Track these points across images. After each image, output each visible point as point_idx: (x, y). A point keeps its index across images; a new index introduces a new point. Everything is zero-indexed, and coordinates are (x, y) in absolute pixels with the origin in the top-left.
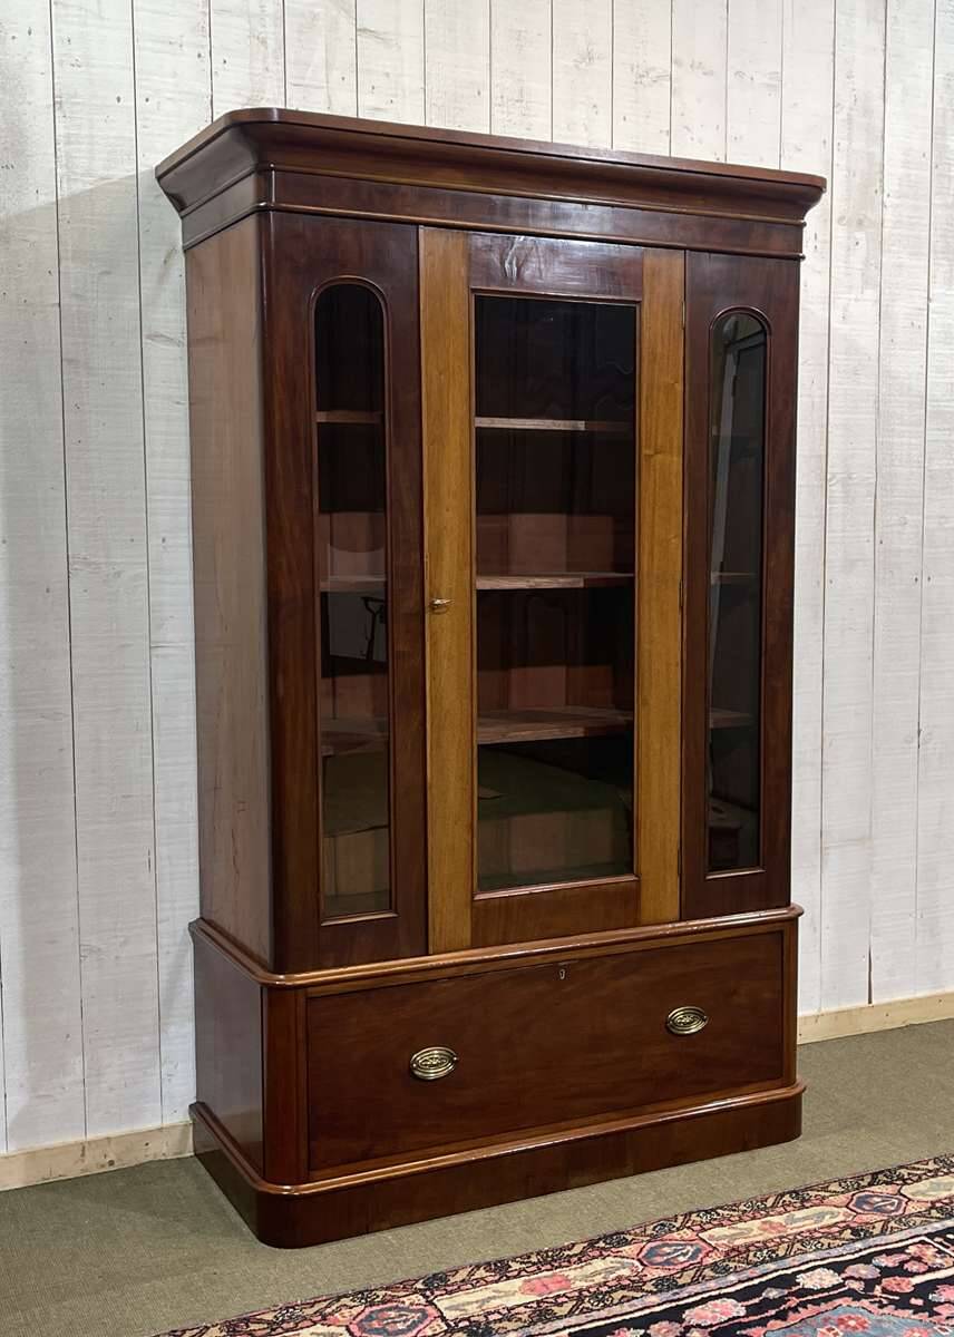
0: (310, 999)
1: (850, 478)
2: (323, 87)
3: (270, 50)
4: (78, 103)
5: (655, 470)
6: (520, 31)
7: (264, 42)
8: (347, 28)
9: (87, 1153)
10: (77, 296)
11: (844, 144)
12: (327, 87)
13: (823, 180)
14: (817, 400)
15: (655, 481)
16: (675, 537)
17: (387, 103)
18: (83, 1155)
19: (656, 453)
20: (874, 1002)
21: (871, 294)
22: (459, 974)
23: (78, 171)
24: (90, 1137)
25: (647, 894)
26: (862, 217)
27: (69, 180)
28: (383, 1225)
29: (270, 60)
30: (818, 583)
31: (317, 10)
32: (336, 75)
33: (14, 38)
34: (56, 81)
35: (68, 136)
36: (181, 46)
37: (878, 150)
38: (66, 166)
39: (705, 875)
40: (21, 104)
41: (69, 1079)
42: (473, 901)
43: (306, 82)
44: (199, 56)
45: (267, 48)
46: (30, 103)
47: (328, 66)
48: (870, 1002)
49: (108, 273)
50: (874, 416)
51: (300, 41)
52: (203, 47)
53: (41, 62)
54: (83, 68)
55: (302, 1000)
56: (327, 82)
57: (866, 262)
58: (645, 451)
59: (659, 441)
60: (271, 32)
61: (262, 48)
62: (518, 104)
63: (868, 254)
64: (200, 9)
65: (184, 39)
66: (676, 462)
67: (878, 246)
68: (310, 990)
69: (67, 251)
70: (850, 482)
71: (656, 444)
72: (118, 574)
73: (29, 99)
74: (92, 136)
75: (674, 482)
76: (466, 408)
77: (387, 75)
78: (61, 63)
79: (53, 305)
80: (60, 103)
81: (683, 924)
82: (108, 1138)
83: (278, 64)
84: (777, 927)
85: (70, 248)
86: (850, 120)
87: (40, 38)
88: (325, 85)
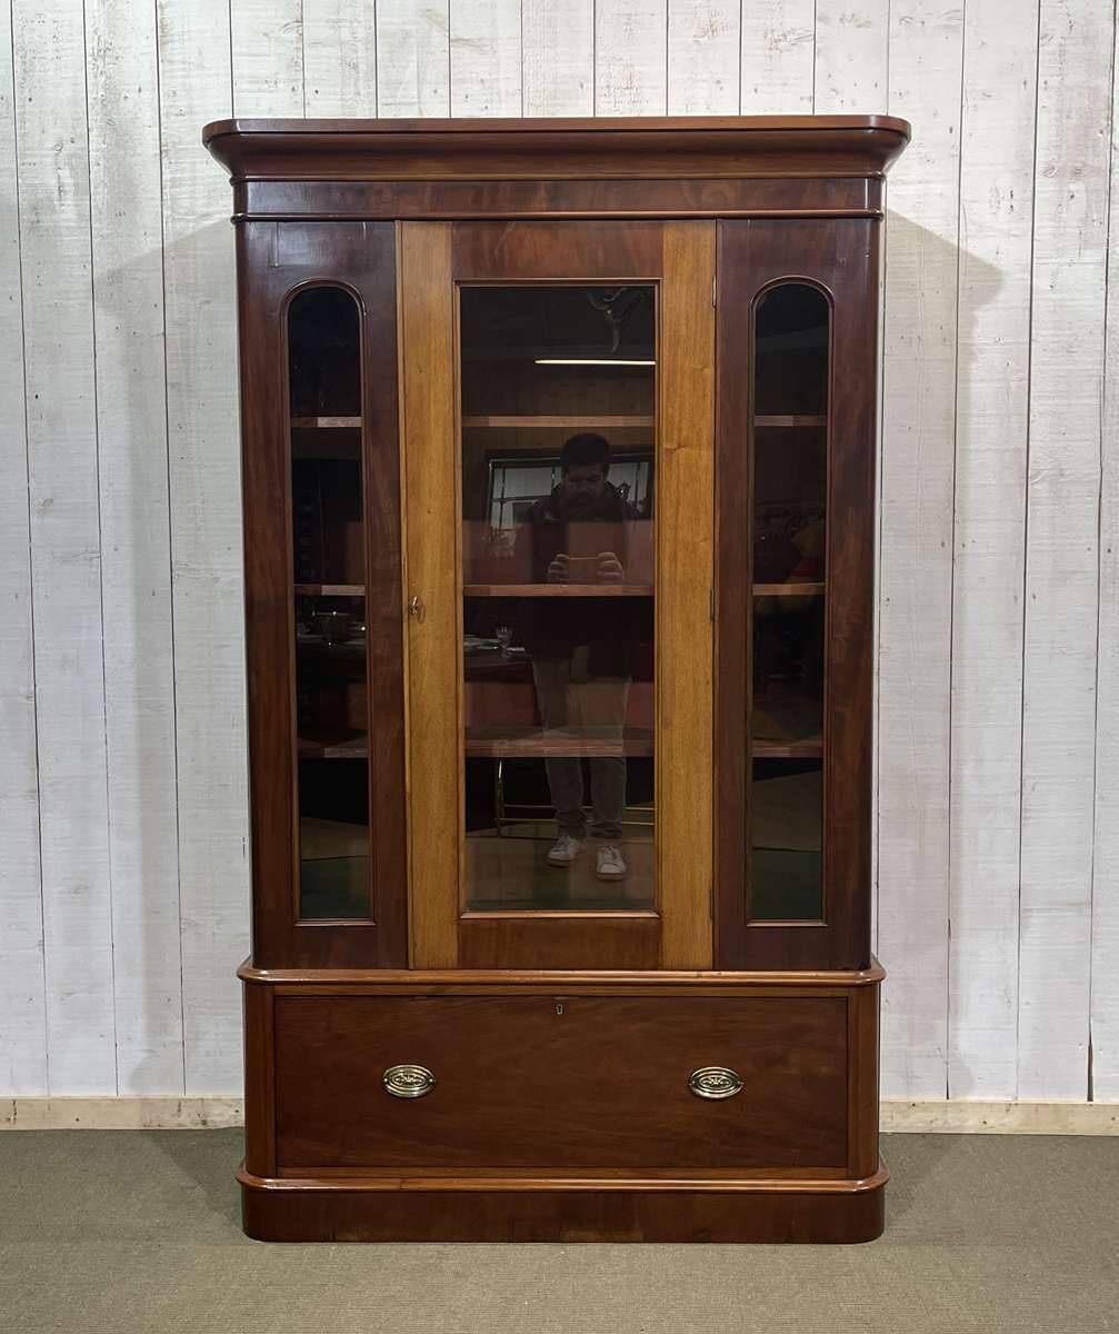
0: (276, 997)
1: (1062, 475)
2: (414, 103)
3: (361, 75)
4: (182, 149)
5: (678, 465)
6: (630, 15)
7: (356, 67)
8: (439, 39)
9: (183, 1109)
10: (179, 325)
11: (1054, 81)
12: (419, 103)
13: (905, 123)
14: (1013, 385)
15: (678, 476)
16: (705, 540)
17: (482, 110)
18: (179, 1110)
19: (680, 446)
20: (1096, 1101)
21: (1095, 256)
22: (438, 993)
23: (182, 211)
24: (189, 1095)
25: (669, 936)
26: (1079, 165)
27: (174, 219)
28: (351, 1237)
29: (361, 83)
30: (1016, 598)
31: (408, 27)
32: (427, 90)
33: (126, 97)
34: (163, 131)
35: (173, 180)
36: (276, 83)
37: (1104, 83)
38: (172, 208)
39: (747, 922)
40: (132, 156)
41: (169, 1039)
42: (459, 919)
43: (398, 100)
44: (293, 89)
45: (358, 73)
46: (140, 155)
47: (420, 81)
48: (1090, 1099)
49: (208, 302)
50: (1097, 401)
51: (392, 61)
52: (297, 80)
53: (149, 116)
54: (186, 117)
55: (269, 998)
56: (419, 98)
57: (1086, 220)
58: (666, 445)
59: (684, 433)
60: (363, 56)
61: (353, 72)
62: (627, 92)
63: (1088, 206)
64: (295, 45)
65: (280, 76)
66: (705, 458)
67: (1104, 197)
68: (277, 987)
69: (172, 285)
70: (1063, 480)
71: (679, 436)
72: (217, 580)
73: (139, 150)
74: (194, 178)
75: (703, 478)
76: (448, 405)
77: (482, 81)
78: (167, 114)
79: (158, 335)
80: (166, 151)
81: (715, 973)
82: (202, 1100)
83: (369, 86)
84: (839, 993)
85: (174, 282)
86: (1062, 53)
87: (149, 96)
88: (415, 100)
